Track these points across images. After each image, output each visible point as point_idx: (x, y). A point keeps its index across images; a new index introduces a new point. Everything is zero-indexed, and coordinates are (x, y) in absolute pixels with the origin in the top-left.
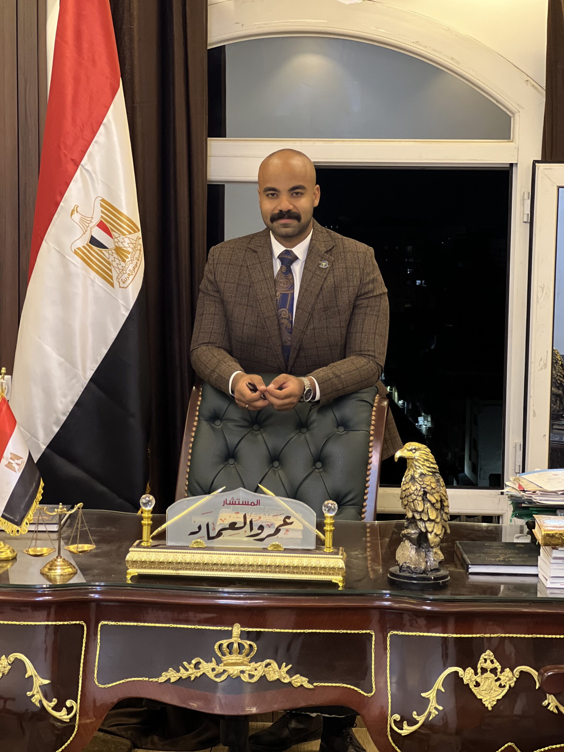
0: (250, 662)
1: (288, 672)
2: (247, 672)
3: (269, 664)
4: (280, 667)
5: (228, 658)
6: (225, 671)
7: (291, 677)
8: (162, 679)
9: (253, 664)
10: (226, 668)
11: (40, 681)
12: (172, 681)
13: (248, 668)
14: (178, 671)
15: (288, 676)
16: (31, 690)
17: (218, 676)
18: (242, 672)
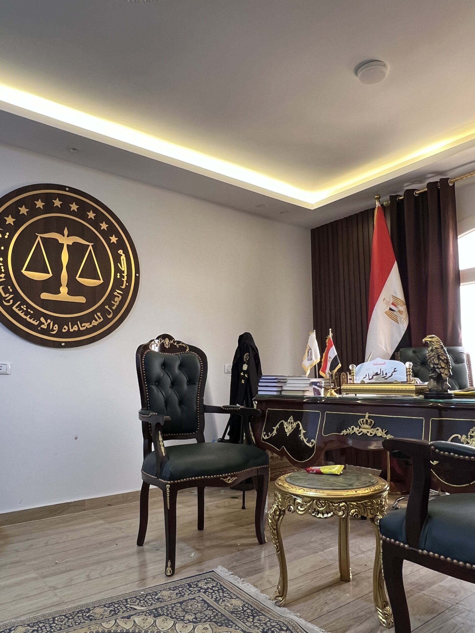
0: (371, 428)
1: (385, 433)
2: (370, 432)
3: (378, 430)
4: (382, 431)
5: (363, 426)
6: (362, 431)
7: (387, 435)
8: (342, 434)
9: (373, 429)
10: (363, 430)
11: (303, 431)
12: (345, 434)
13: (370, 430)
14: (347, 430)
15: (385, 435)
16: (300, 435)
17: (359, 433)
18: (368, 432)
